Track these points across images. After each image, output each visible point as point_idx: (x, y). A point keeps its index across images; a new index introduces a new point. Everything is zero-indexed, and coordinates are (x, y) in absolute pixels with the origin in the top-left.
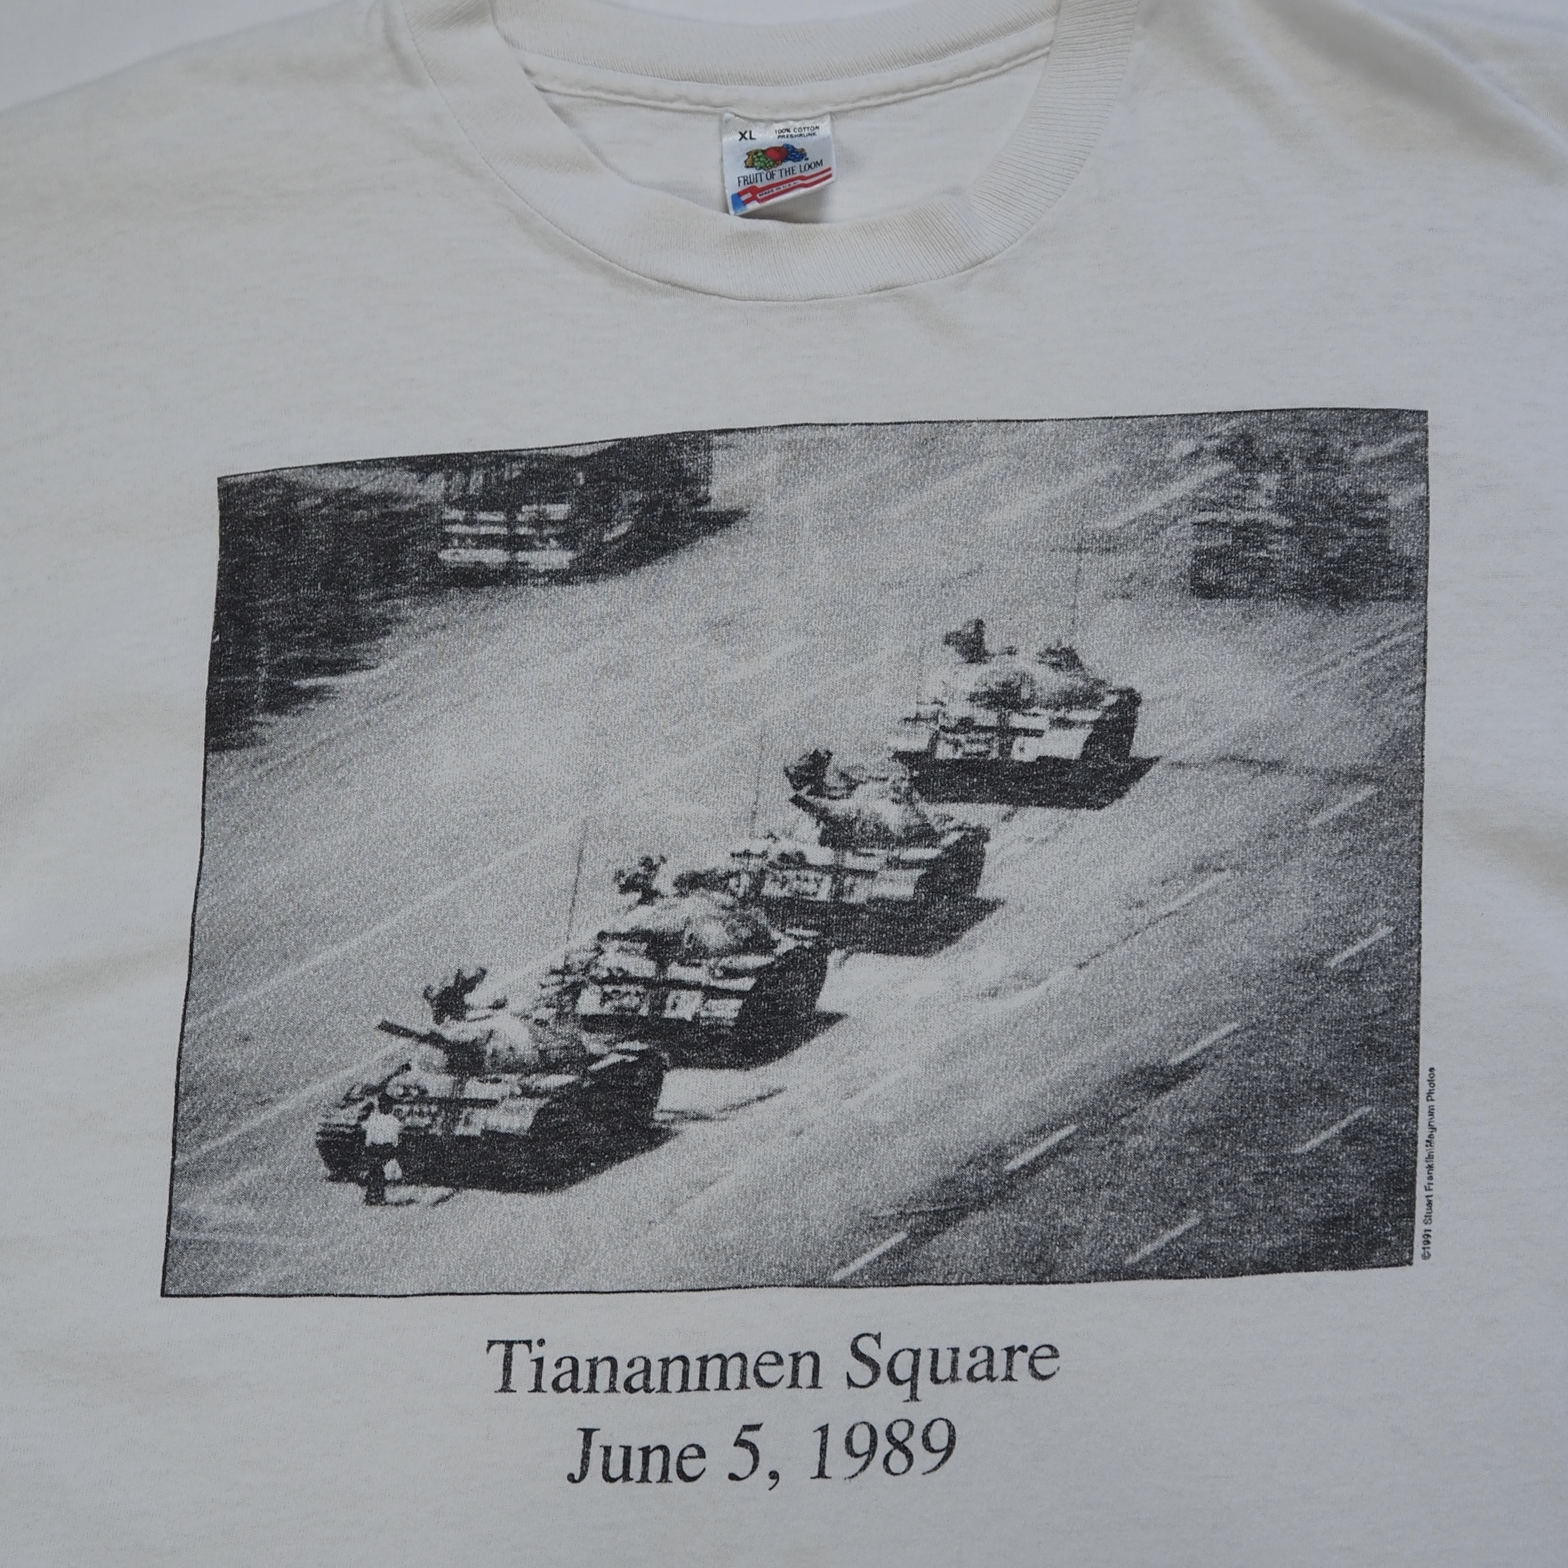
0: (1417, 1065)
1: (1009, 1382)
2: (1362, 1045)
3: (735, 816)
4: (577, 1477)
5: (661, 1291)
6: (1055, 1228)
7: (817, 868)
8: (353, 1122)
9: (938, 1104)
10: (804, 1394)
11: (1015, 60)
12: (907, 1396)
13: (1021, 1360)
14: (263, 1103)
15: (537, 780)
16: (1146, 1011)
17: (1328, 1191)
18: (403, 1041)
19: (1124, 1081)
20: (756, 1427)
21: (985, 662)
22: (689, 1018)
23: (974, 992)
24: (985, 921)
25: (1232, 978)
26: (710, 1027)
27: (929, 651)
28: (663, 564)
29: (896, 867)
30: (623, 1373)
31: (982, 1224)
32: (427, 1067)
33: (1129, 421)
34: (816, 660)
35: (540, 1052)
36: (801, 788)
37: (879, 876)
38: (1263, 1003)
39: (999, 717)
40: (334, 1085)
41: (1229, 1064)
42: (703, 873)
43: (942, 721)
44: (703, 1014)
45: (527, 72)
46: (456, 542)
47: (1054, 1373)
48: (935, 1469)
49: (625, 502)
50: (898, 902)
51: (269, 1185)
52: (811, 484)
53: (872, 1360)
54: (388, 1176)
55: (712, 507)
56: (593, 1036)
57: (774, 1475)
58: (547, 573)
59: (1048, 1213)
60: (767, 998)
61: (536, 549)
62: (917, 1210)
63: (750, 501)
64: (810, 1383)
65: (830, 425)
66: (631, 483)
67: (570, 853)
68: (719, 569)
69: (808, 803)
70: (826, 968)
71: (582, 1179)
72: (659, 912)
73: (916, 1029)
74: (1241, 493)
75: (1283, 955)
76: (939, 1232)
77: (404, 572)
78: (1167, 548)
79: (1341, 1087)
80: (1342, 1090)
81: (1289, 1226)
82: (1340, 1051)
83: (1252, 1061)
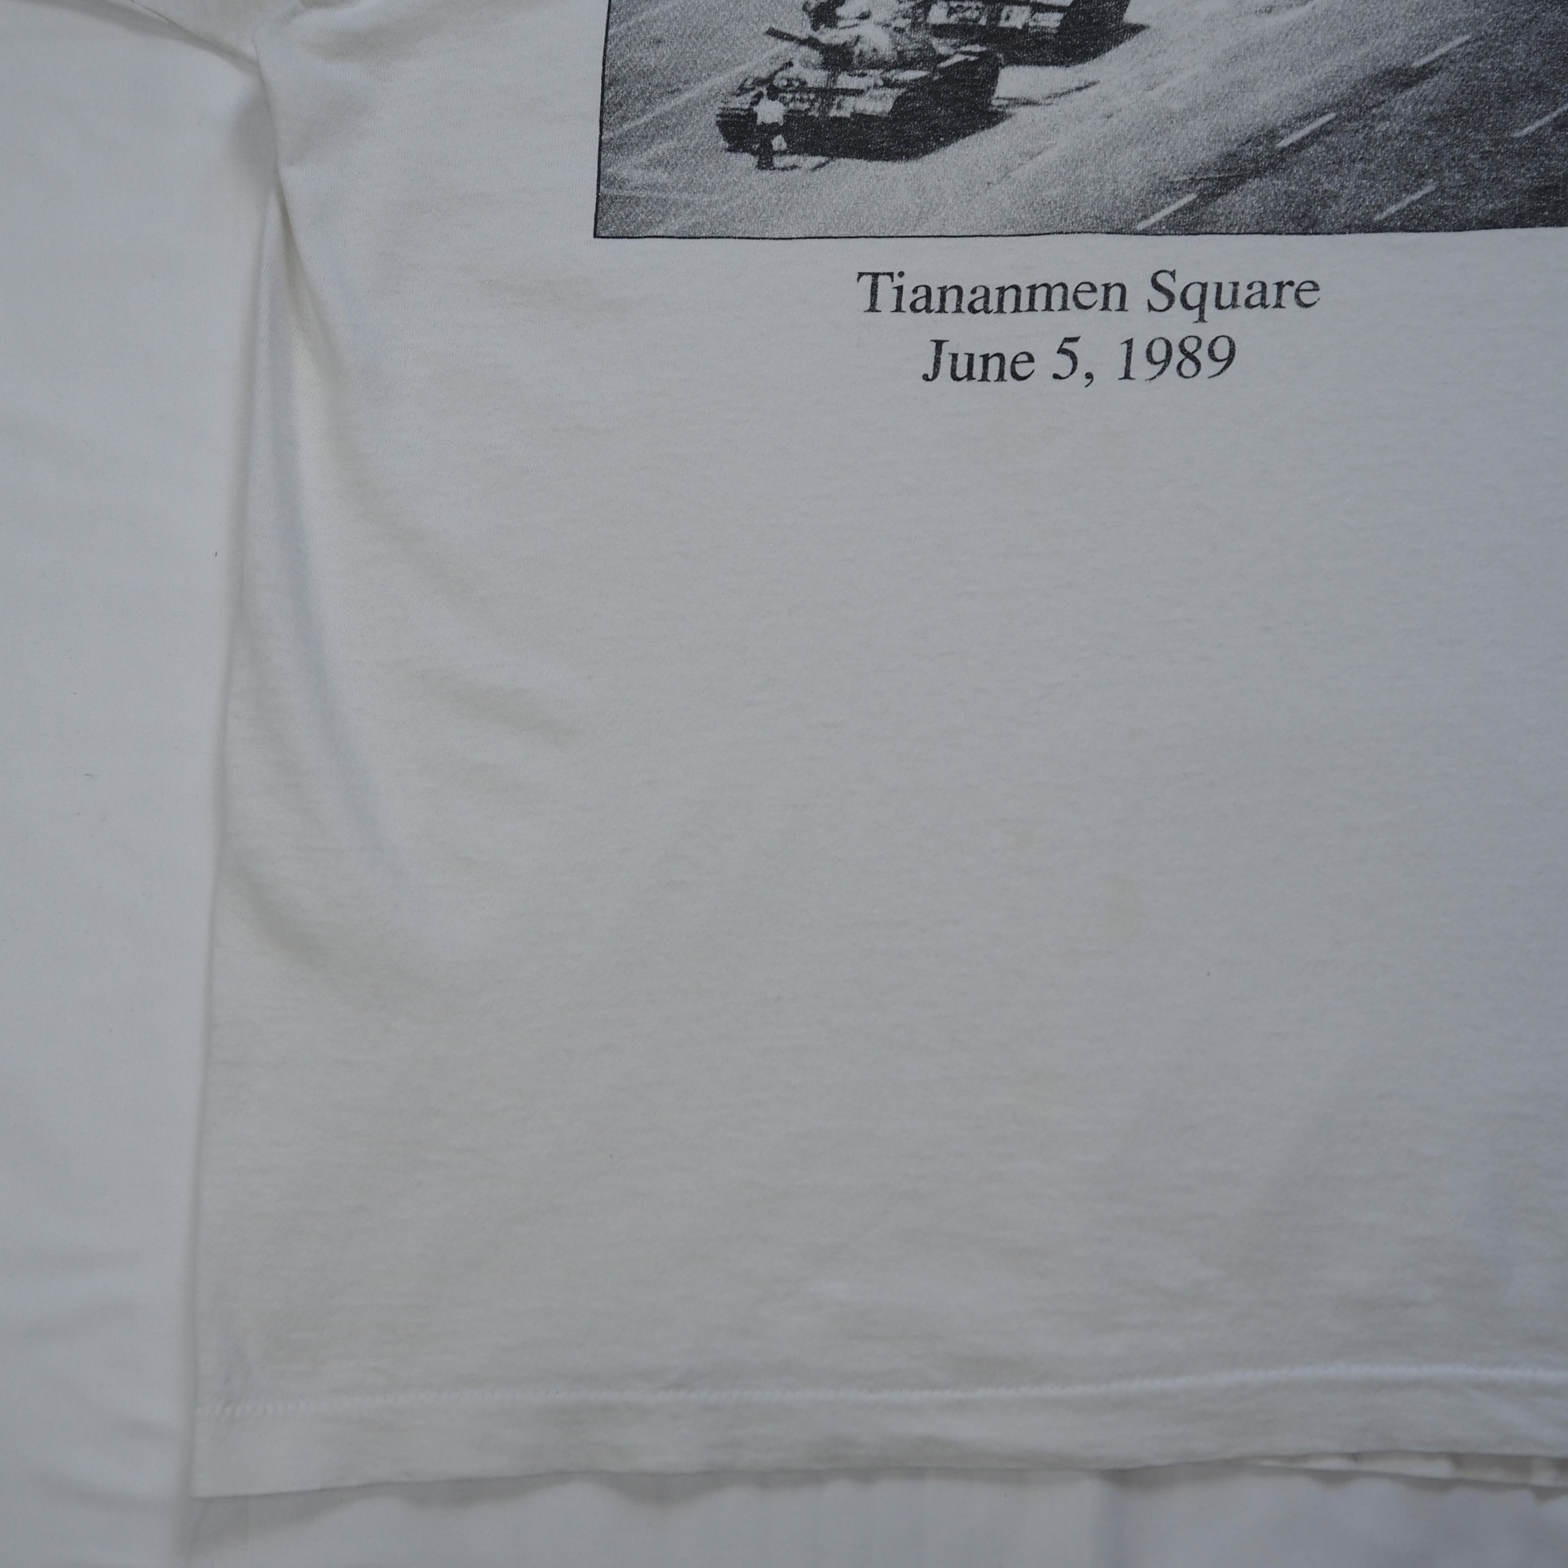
1: (1278, 309)
4: (930, 377)
5: (998, 236)
6: (1317, 191)
8: (746, 107)
9: (1223, 96)
10: (1113, 316)
12: (1197, 318)
13: (1288, 293)
14: (672, 92)
16: (1394, 26)
17: (1541, 166)
18: (786, 44)
19: (1376, 80)
20: (1075, 339)
22: (1020, 27)
23: (1253, 9)
26: (1037, 34)
30: (967, 298)
31: (1257, 188)
32: (806, 64)
35: (899, 53)
38: (1490, 20)
40: (730, 78)
41: (1462, 68)
44: (1032, 24)
47: (1315, 303)
48: (1219, 374)
51: (679, 155)
53: (1169, 290)
54: (776, 148)
56: (941, 41)
57: (1089, 376)
59: (1312, 180)
60: (1084, 12)
62: (1205, 177)
64: (1118, 307)
71: (933, 150)
73: (1205, 37)
76: (1224, 194)
79: (1553, 86)
80: (1554, 88)
81: (1508, 192)
82: (1553, 58)
83: (1480, 65)
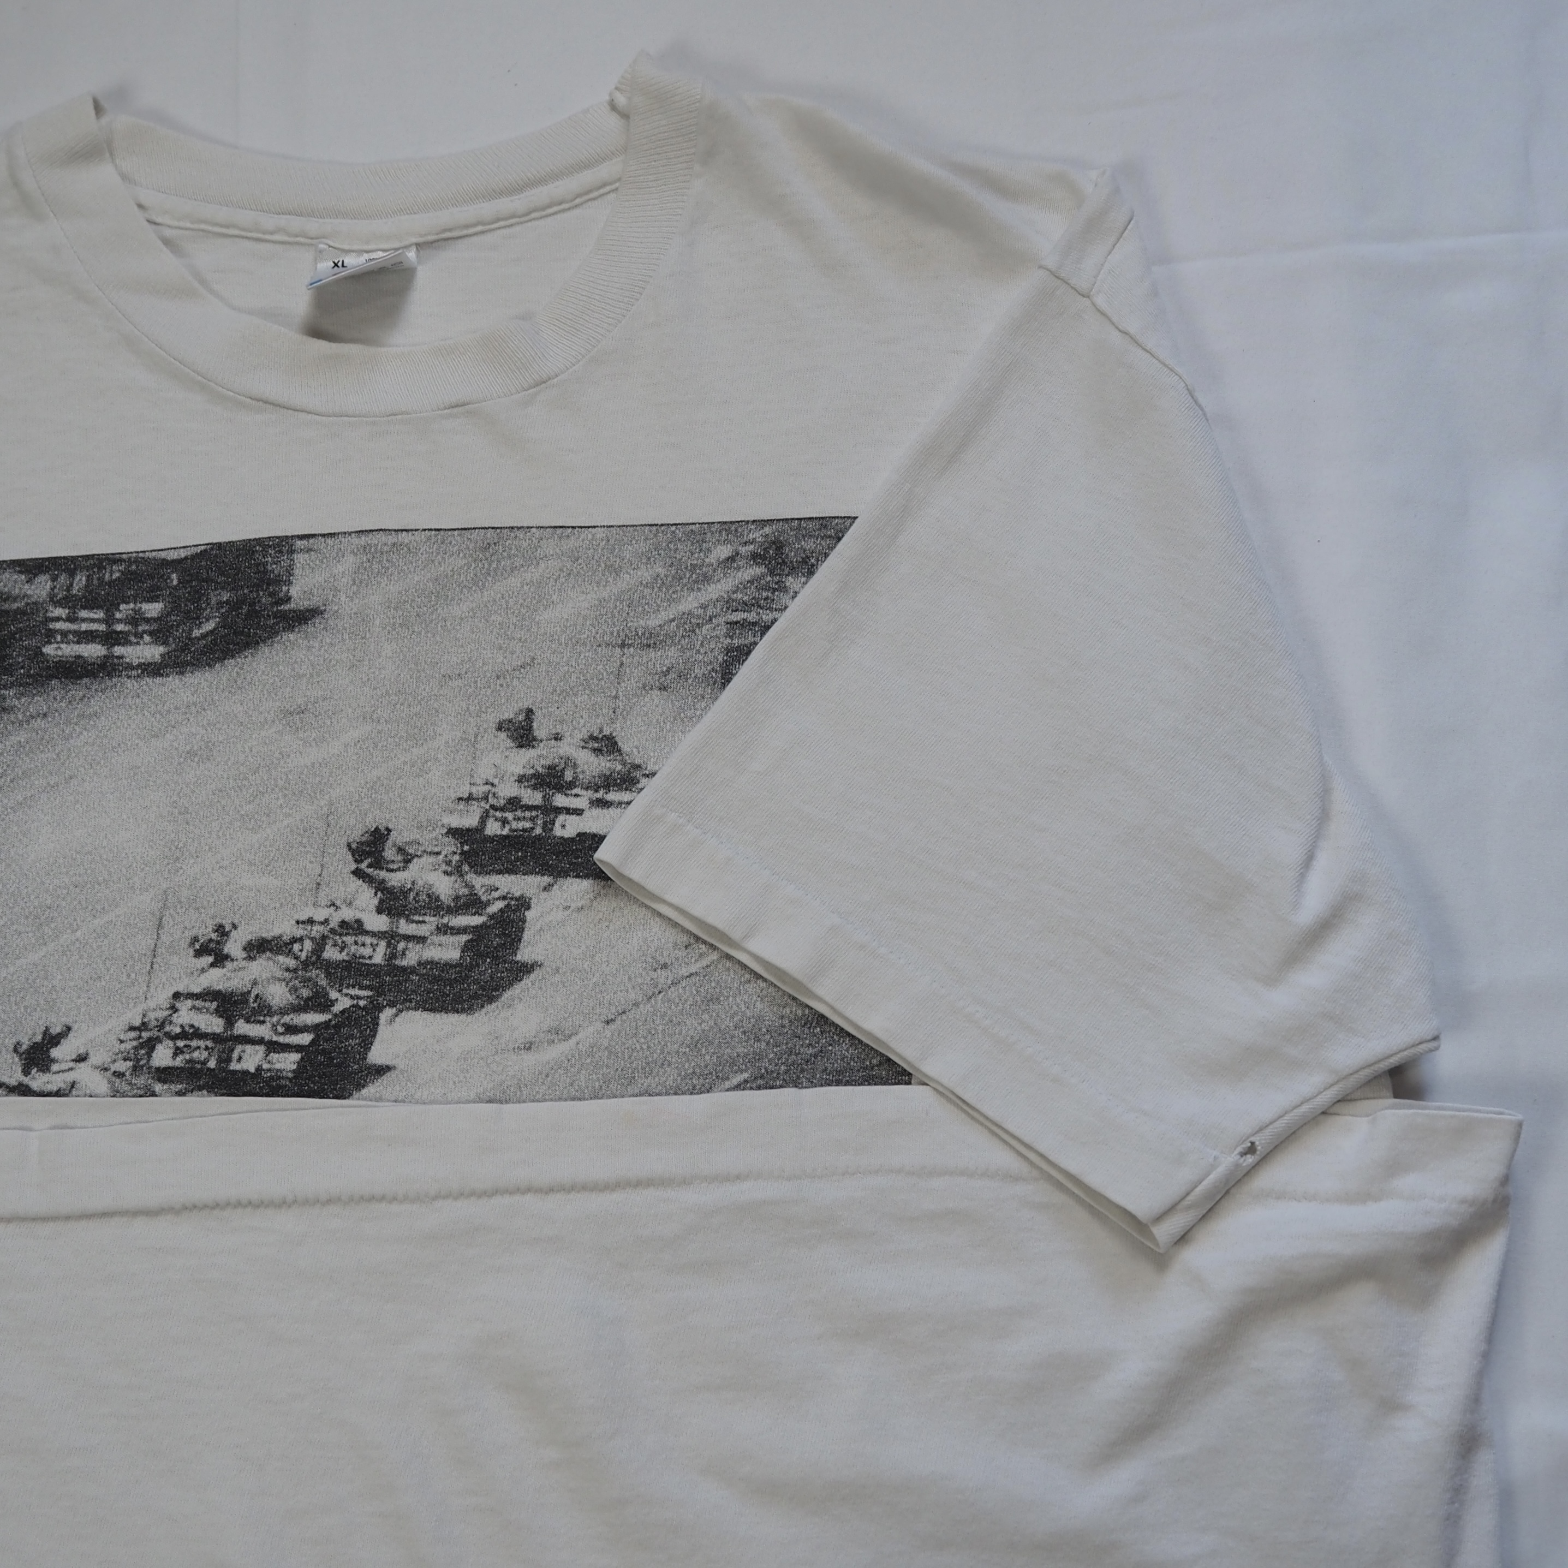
3: (301, 887)
7: (373, 934)
11: (587, 195)
15: (124, 855)
16: (666, 1063)
21: (533, 747)
22: (252, 1070)
23: (511, 1046)
24: (523, 982)
25: (744, 1033)
26: (271, 1078)
27: (482, 737)
28: (246, 657)
29: (445, 933)
33: (673, 528)
34: (380, 745)
36: (362, 861)
37: (429, 941)
38: (772, 1056)
39: (544, 797)
42: (270, 938)
43: (492, 801)
44: (265, 1066)
45: (140, 206)
46: (59, 638)
49: (213, 602)
50: (446, 964)
52: (383, 585)
55: (292, 605)
56: (166, 1087)
58: (140, 665)
60: (324, 1052)
61: (131, 643)
63: (327, 600)
65: (402, 530)
66: (219, 583)
67: (150, 921)
68: (296, 662)
69: (368, 875)
70: (378, 1024)
72: (229, 974)
73: (456, 1079)
74: (770, 595)
75: (791, 1012)
77: (11, 665)
78: (702, 645)
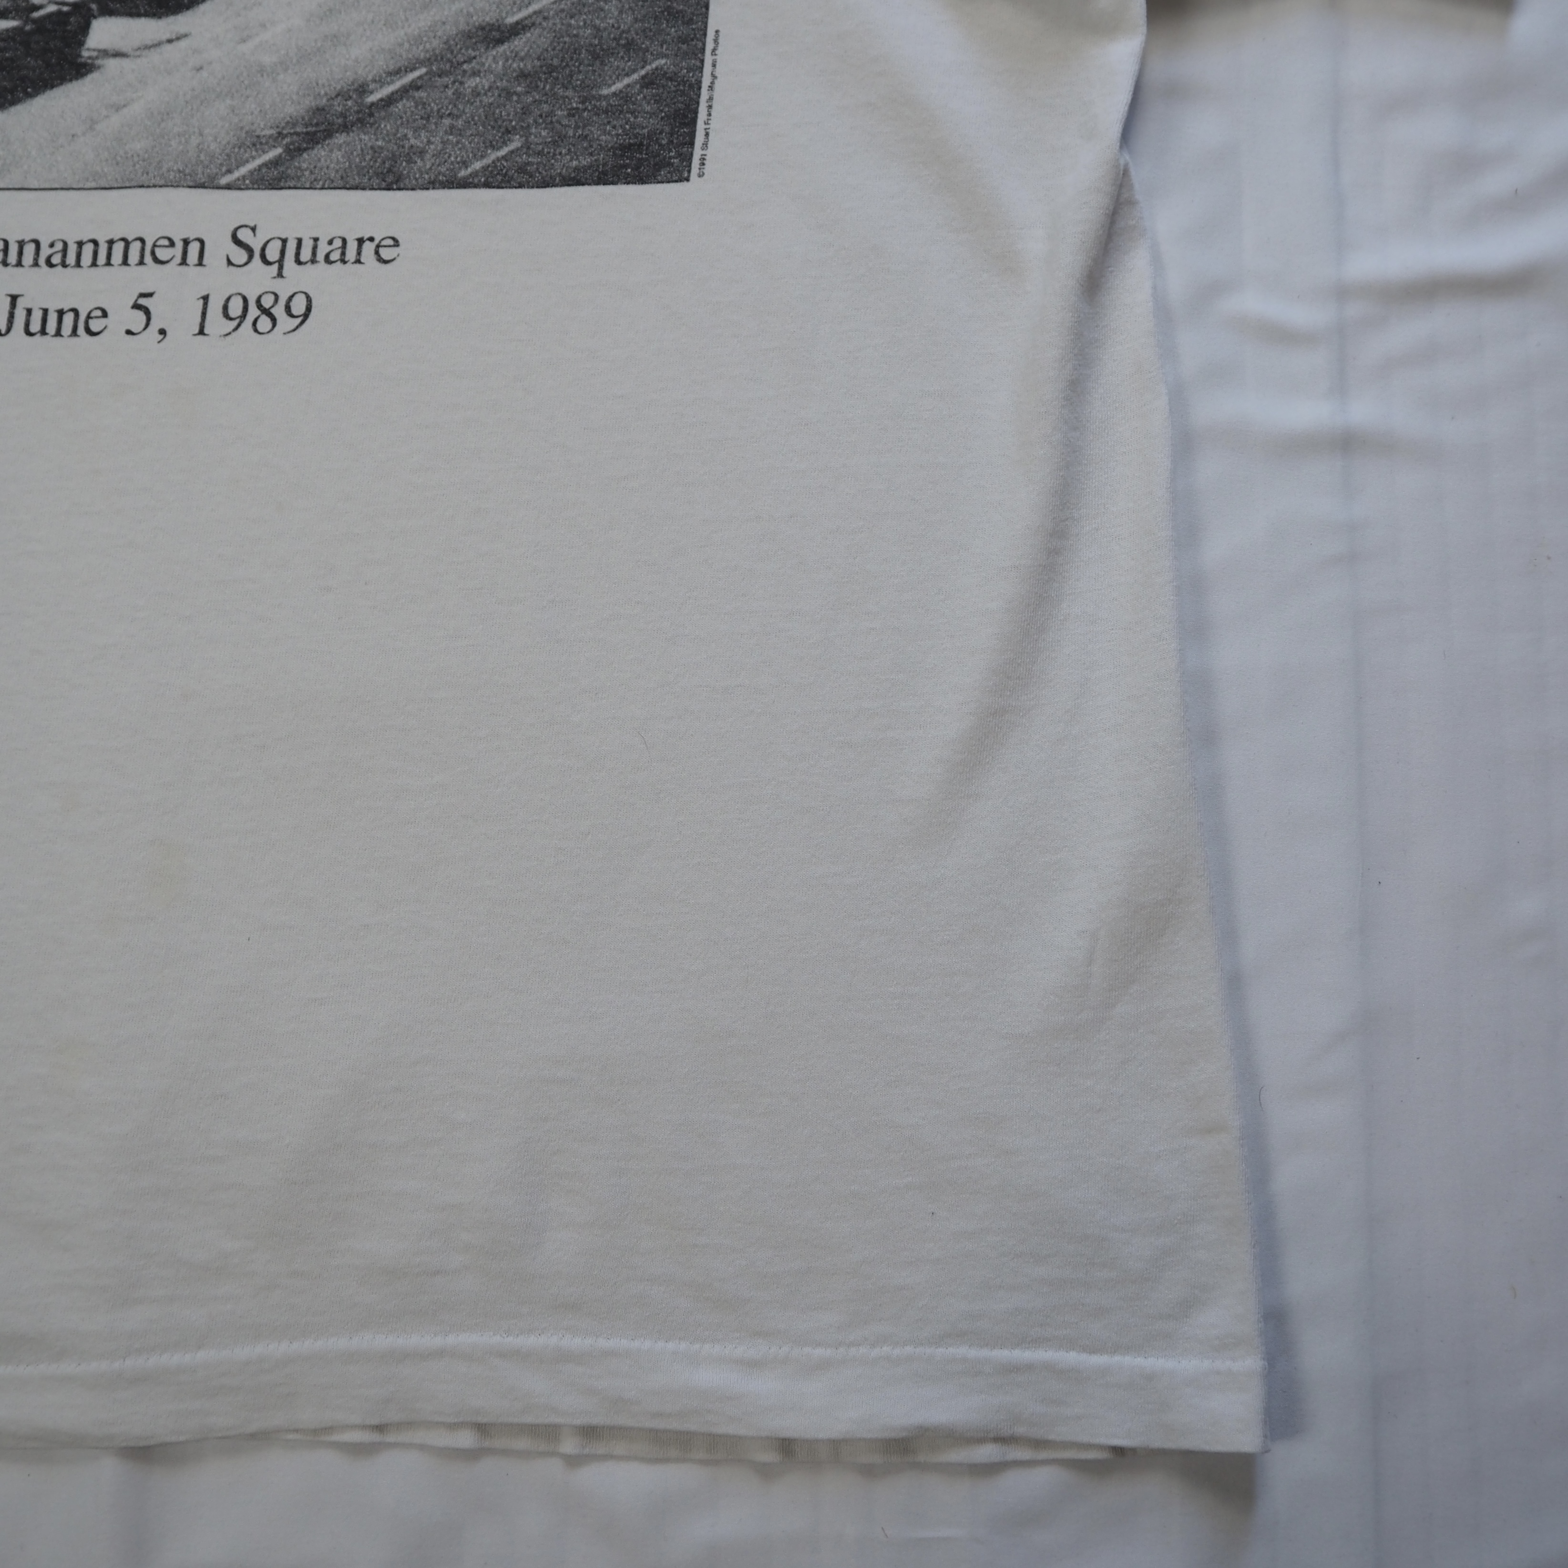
0: (706, 27)
1: (358, 265)
2: (663, 12)
4: (3, 332)
5: (79, 189)
6: (403, 147)
9: (315, 50)
10: (192, 271)
12: (275, 274)
19: (468, 35)
20: (150, 295)
30: (45, 252)
31: (344, 142)
41: (554, 24)
47: (395, 259)
48: (294, 330)
53: (248, 246)
57: (162, 332)
59: (399, 135)
62: (292, 131)
64: (197, 262)
71: (20, 101)
76: (310, 148)
79: (643, 43)
80: (643, 46)
81: (593, 149)
82: (645, 16)
83: (573, 22)
